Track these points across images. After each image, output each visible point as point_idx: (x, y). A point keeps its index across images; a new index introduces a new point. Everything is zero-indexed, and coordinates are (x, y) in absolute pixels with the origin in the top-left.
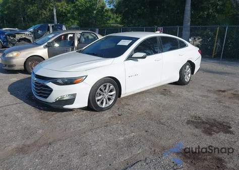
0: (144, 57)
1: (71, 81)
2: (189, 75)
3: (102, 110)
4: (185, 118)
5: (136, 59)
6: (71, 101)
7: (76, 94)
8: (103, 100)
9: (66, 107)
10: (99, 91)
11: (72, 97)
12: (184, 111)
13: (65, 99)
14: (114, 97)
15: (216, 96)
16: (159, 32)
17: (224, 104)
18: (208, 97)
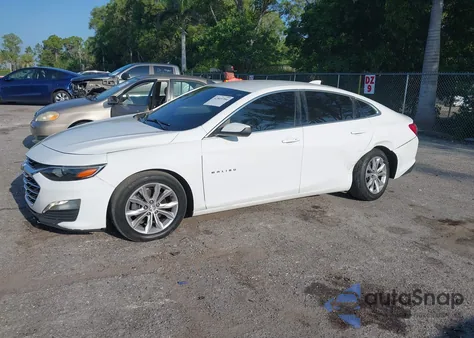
0: (245, 134)
1: (72, 174)
2: (384, 179)
3: (140, 238)
4: (311, 277)
5: (231, 136)
6: (72, 214)
7: (80, 200)
8: (146, 218)
9: (64, 224)
10: (133, 197)
11: (74, 206)
12: (322, 260)
13: (61, 208)
14: (173, 215)
15: (426, 232)
16: (319, 82)
17: (432, 255)
18: (405, 232)
